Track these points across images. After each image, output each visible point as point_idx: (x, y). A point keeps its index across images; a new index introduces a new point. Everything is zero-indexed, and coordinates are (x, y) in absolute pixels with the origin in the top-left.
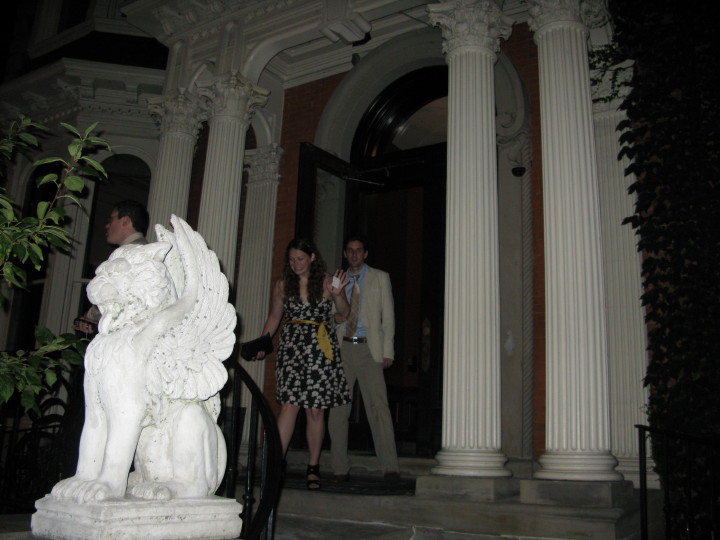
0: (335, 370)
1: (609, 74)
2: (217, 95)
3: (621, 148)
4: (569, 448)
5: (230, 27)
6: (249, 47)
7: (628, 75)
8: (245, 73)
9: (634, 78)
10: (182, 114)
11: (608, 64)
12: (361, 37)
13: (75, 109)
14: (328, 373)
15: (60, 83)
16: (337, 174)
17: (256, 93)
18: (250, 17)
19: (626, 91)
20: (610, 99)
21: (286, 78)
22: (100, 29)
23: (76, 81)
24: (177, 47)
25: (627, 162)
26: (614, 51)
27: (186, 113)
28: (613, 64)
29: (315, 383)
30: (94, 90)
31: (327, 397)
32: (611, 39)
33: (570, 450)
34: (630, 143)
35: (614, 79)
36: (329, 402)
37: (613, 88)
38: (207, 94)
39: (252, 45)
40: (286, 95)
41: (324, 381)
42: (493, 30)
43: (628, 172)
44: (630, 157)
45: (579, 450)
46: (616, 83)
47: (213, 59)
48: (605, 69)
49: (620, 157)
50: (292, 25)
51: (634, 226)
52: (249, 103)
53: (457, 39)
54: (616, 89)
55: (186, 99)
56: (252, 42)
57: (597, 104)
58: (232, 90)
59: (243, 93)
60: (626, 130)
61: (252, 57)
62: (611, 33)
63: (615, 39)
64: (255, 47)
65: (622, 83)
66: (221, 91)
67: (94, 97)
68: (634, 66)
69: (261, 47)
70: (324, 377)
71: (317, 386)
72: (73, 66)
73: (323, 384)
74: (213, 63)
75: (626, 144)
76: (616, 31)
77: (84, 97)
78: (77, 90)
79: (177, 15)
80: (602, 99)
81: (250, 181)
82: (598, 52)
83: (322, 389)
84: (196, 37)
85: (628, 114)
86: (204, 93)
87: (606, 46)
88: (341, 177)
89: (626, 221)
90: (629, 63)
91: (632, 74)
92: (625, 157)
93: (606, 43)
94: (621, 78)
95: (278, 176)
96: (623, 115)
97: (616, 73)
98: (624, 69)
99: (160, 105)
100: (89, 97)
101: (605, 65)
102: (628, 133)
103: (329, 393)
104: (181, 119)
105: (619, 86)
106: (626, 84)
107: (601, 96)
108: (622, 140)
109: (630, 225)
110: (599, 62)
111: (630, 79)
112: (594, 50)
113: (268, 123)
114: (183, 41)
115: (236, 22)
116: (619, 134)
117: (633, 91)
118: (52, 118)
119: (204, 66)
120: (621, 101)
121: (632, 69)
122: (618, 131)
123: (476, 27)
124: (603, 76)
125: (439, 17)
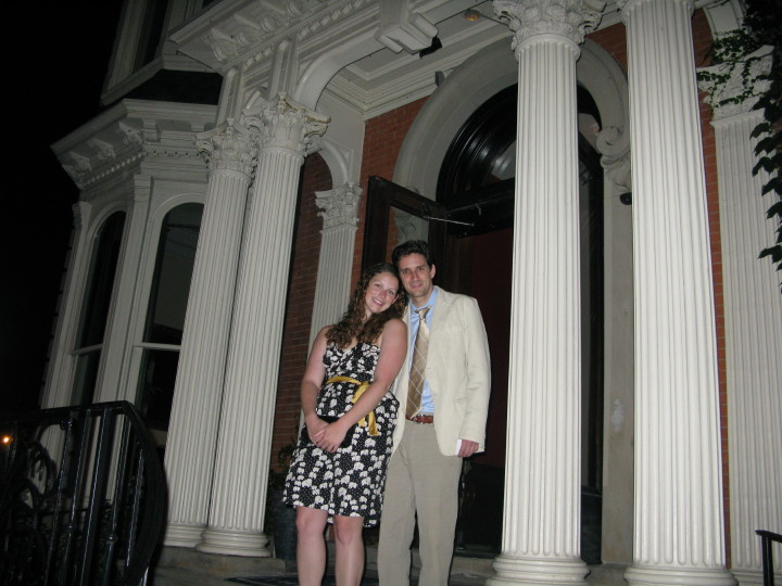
0: (382, 457)
1: (740, 67)
2: (266, 123)
3: (757, 160)
4: (662, 559)
5: (283, 46)
6: (303, 67)
7: (766, 65)
8: (297, 97)
9: (773, 69)
10: (232, 148)
11: (738, 54)
12: (428, 44)
13: (140, 155)
14: (366, 461)
15: (123, 126)
16: (418, 214)
17: (313, 120)
18: (304, 33)
19: (763, 86)
20: (742, 98)
21: (366, 107)
22: (168, 67)
23: (138, 123)
24: (231, 75)
25: (765, 177)
26: (746, 37)
27: (236, 147)
28: (744, 54)
29: (344, 474)
30: (159, 132)
31: (363, 499)
32: (742, 22)
33: (663, 564)
34: (768, 151)
35: (746, 73)
36: (364, 507)
37: (744, 83)
38: (255, 123)
39: (306, 64)
40: (367, 127)
41: (357, 473)
42: (572, 15)
43: (766, 190)
44: (769, 170)
45: (676, 564)
46: (750, 78)
47: (265, 85)
48: (735, 60)
49: (755, 172)
50: (348, 37)
51: (775, 260)
52: (304, 132)
53: (526, 29)
54: (749, 84)
55: (236, 132)
56: (306, 61)
57: (725, 107)
58: (281, 116)
59: (294, 120)
60: (763, 136)
61: (305, 79)
62: (741, 15)
63: (747, 22)
64: (308, 67)
65: (758, 77)
66: (270, 118)
67: (159, 140)
68: (774, 53)
69: (314, 65)
70: (359, 466)
71: (346, 479)
72: (135, 108)
73: (356, 477)
74: (265, 89)
75: (763, 154)
76: (749, 12)
77: (148, 140)
78: (141, 134)
79: (229, 38)
80: (732, 100)
81: (324, 227)
82: (725, 40)
83: (353, 485)
84: (250, 62)
85: (767, 115)
86: (252, 123)
87: (734, 32)
88: (421, 217)
89: (764, 254)
90: (767, 49)
91: (771, 64)
92: (762, 170)
93: (736, 28)
94: (755, 71)
95: (356, 220)
96: (759, 116)
97: (748, 64)
98: (759, 59)
99: (208, 140)
100: (154, 141)
101: (734, 55)
102: (766, 140)
103: (366, 491)
104: (231, 154)
105: (753, 81)
106: (762, 77)
107: (731, 96)
108: (758, 150)
109: (769, 258)
110: (726, 53)
111: (769, 71)
112: (721, 38)
113: (345, 160)
114: (236, 67)
115: (289, 39)
116: (756, 141)
117: (772, 86)
118: (118, 167)
119: (258, 93)
120: (757, 100)
121: (770, 57)
122: (753, 138)
123: (549, 12)
124: (731, 69)
125: (505, 5)
